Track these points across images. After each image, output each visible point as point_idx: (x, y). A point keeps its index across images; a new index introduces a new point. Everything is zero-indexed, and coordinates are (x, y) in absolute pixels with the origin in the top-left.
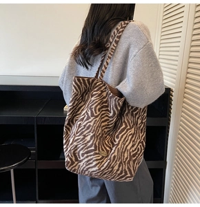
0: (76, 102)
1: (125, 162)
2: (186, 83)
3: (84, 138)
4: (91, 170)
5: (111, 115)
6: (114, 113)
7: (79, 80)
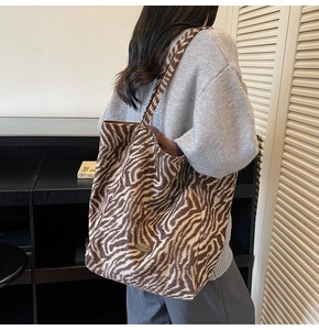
0: (106, 162)
1: (181, 266)
2: (287, 127)
3: (114, 221)
4: (124, 273)
5: (160, 184)
6: (165, 182)
7: (108, 127)
